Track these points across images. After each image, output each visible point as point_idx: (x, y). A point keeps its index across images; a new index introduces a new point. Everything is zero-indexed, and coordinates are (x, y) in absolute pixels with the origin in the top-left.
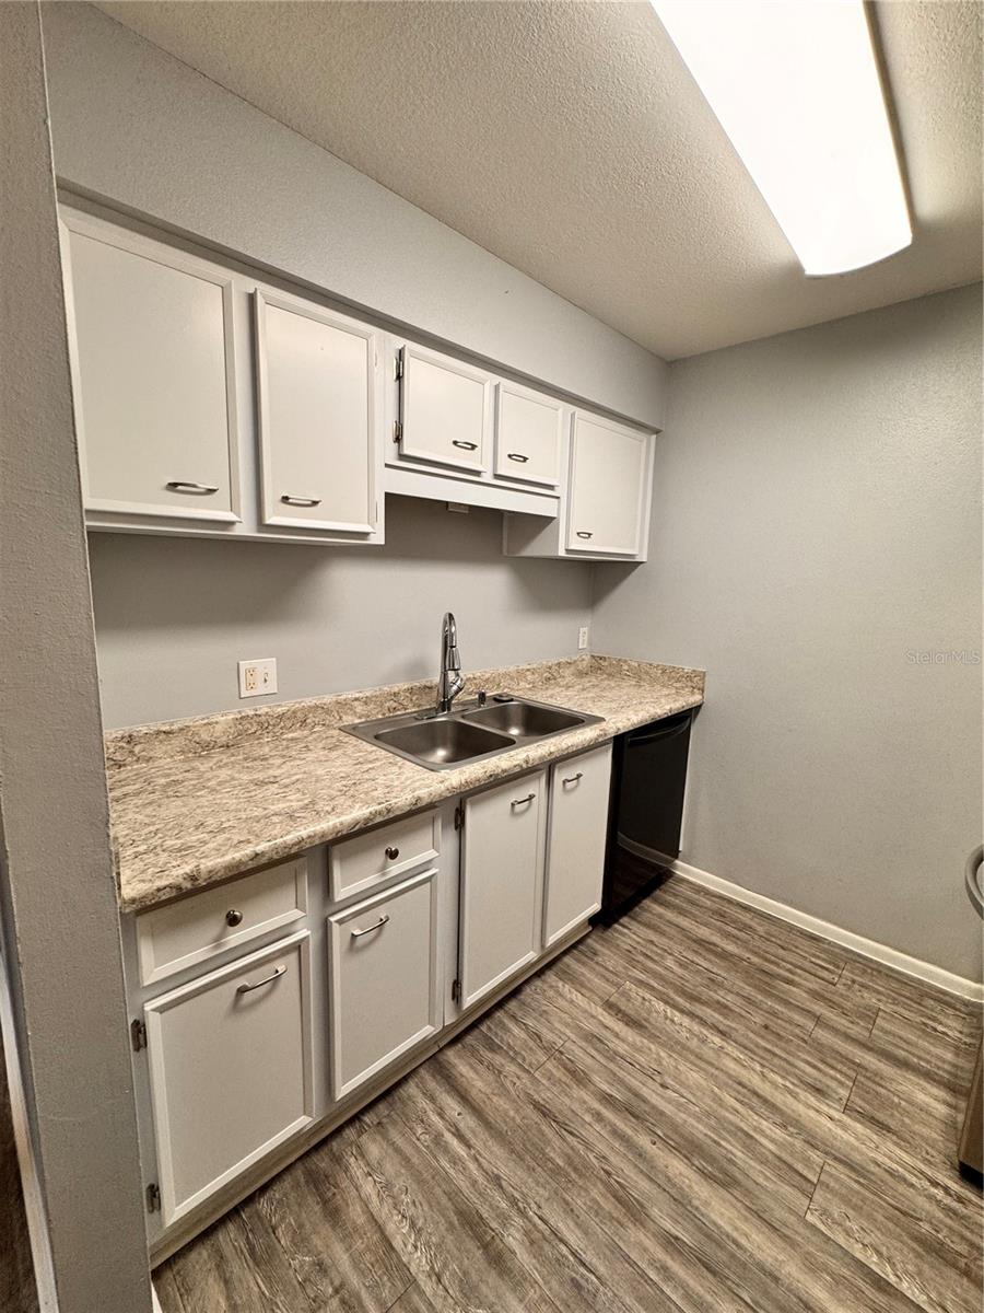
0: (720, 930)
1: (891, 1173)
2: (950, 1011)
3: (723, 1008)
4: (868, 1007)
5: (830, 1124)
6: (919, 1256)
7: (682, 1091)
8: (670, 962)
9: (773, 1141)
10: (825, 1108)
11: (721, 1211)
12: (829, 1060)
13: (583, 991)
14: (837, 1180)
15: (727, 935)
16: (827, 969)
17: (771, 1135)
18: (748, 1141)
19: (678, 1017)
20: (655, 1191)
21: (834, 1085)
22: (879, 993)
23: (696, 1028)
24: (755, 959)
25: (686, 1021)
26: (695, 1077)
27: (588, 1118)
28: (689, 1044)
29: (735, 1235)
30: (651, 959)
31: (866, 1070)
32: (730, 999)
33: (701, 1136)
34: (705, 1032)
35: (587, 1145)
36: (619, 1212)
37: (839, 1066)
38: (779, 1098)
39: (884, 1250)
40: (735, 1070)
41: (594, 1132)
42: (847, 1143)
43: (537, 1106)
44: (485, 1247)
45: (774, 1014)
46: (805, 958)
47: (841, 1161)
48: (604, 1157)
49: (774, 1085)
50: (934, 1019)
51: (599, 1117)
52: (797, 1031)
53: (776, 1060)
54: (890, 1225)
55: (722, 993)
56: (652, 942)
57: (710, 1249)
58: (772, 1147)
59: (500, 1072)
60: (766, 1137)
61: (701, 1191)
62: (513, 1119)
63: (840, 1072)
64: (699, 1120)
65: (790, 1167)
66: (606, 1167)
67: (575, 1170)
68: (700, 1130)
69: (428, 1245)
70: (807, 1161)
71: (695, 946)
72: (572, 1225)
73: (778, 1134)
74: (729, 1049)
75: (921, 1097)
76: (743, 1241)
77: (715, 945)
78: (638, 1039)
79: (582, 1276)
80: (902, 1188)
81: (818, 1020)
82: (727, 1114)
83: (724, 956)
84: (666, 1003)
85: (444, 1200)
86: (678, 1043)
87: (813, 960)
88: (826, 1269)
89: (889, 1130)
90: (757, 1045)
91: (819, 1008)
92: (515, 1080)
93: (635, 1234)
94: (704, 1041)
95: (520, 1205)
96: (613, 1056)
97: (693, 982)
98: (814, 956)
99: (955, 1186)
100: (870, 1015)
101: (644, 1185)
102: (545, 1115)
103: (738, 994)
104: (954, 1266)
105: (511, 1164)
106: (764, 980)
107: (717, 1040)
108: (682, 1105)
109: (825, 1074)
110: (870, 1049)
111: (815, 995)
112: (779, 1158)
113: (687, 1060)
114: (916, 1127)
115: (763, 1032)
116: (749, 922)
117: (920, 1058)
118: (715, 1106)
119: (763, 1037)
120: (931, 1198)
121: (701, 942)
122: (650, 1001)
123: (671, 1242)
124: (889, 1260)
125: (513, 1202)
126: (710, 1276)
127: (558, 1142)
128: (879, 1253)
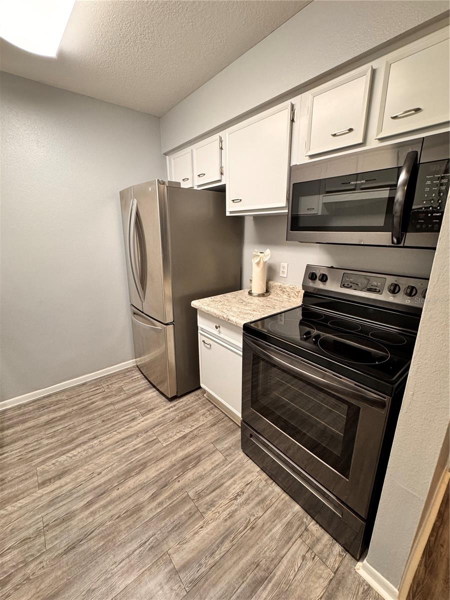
0: (49, 412)
2: (133, 372)
3: (85, 432)
4: (119, 388)
5: (144, 423)
6: (181, 424)
7: (106, 466)
8: (45, 442)
9: (140, 443)
10: (139, 421)
11: (151, 473)
12: (127, 410)
13: (20, 497)
14: (158, 431)
15: (55, 411)
16: (98, 389)
17: (137, 443)
18: (136, 451)
19: (74, 452)
20: (135, 497)
21: (134, 414)
22: (116, 382)
23: (85, 447)
24: (75, 408)
25: (79, 450)
26: (104, 458)
27: (90, 520)
28: (89, 454)
29: (160, 471)
30: (36, 449)
31: (135, 402)
32: (83, 427)
33: (126, 468)
34: (89, 444)
35: (102, 524)
36: (135, 517)
37: (130, 409)
38: (129, 432)
39: (178, 431)
40: (111, 442)
41: (98, 519)
42: (151, 422)
43: (66, 552)
45: (101, 415)
46: (88, 392)
47: (154, 427)
48: (112, 517)
49: (124, 431)
50: (133, 377)
51: (93, 513)
52: (111, 412)
53: (116, 426)
54: (174, 425)
55: (78, 428)
56: (26, 445)
57: (160, 483)
59: (27, 579)
60: (138, 444)
61: (142, 478)
62: (63, 572)
63: (132, 409)
64: (121, 465)
65: (150, 442)
66: (116, 517)
67: (109, 535)
68: (124, 467)
70: (150, 436)
71: (48, 426)
72: (129, 545)
73: (139, 440)
74: (102, 439)
75: (150, 395)
76: (162, 470)
77: (55, 418)
78: (71, 476)
79: (149, 544)
80: (167, 416)
81: (112, 404)
82: (124, 453)
83: (63, 418)
84: (64, 454)
86: (86, 458)
87: (91, 390)
88: (177, 449)
89: (153, 409)
90: (108, 428)
91: (109, 401)
92: (40, 567)
93: (144, 513)
94: (92, 447)
95: (109, 576)
96: (70, 493)
97: (64, 437)
98: (90, 389)
99: (172, 405)
100: (120, 390)
101: (131, 500)
102: (74, 548)
103: (84, 423)
104: (186, 418)
105: (87, 579)
106: (85, 410)
107: (96, 441)
108: (111, 470)
109: (130, 414)
110: (130, 397)
111: (104, 399)
112: (146, 444)
113: (95, 458)
114: (156, 402)
115: (104, 423)
116: (57, 399)
117: (140, 388)
118: (119, 456)
119: (106, 425)
120: (172, 412)
121: (48, 423)
122: (57, 461)
123: (154, 497)
124: (180, 431)
126: (167, 487)
127: (92, 542)
128: (178, 433)
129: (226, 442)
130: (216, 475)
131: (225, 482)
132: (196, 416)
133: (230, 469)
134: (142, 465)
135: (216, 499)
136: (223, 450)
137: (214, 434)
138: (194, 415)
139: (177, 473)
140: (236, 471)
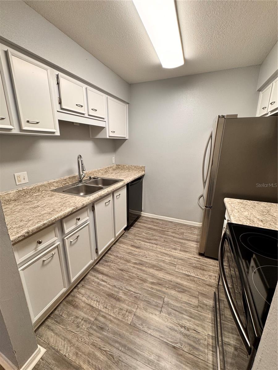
0: (153, 225)
1: (188, 258)
2: (196, 229)
3: (156, 240)
4: (182, 232)
5: (178, 254)
6: (193, 269)
7: (150, 257)
8: (144, 234)
9: (168, 260)
10: (176, 251)
11: (161, 275)
12: (176, 243)
13: (126, 244)
14: (180, 262)
15: (154, 225)
16: (174, 227)
17: (167, 259)
18: (164, 261)
19: (147, 244)
20: (148, 276)
21: (178, 247)
22: (183, 229)
23: (151, 245)
24: (161, 229)
25: (149, 244)
26: (152, 254)
27: (132, 268)
28: (150, 248)
29: (164, 277)
30: (139, 234)
31: (183, 243)
32: (157, 238)
33: (155, 264)
34: (153, 245)
35: (133, 273)
36: (142, 282)
37: (178, 244)
38: (168, 253)
39: (188, 270)
40: (160, 250)
41: (134, 270)
42: (181, 256)
43: (120, 270)
44: (115, 299)
45: (166, 238)
46: (170, 226)
47: (180, 259)
49: (167, 250)
50: (193, 231)
51: (134, 267)
52: (170, 240)
53: (167, 246)
54: (189, 266)
55: (155, 237)
56: (139, 231)
57: (160, 281)
58: (168, 261)
59: (110, 266)
60: (167, 260)
61: (156, 273)
62: (115, 274)
63: (179, 245)
64: (154, 261)
65: (172, 263)
66: (137, 275)
67: (131, 278)
68: (155, 263)
69: (102, 303)
70: (174, 261)
71: (148, 229)
72: (132, 288)
73: (169, 259)
74: (158, 247)
75: (192, 245)
76: (165, 278)
77: (152, 228)
78: (139, 250)
79: (136, 295)
80: (190, 260)
81: (174, 237)
82: (159, 258)
83: (154, 230)
84: (144, 242)
85: (103, 294)
86: (148, 249)
88: (179, 277)
89: (187, 252)
90: (163, 245)
91: (173, 235)
92: (114, 266)
93: (145, 284)
94: (153, 247)
95: (121, 288)
96: (135, 255)
97: (149, 236)
98: (172, 225)
99: (198, 257)
100: (182, 233)
101: (146, 276)
102: (122, 271)
103: (158, 236)
104: (199, 269)
105: (117, 282)
106: (163, 232)
107: (155, 246)
108: (150, 259)
109: (176, 246)
110: (183, 239)
111: (173, 232)
112: (170, 263)
113: (150, 251)
114: (192, 250)
115: (164, 242)
116: (158, 222)
117: (191, 238)
118: (157, 258)
120: (195, 260)
121: (149, 228)
122: (141, 242)
123: (152, 283)
124: (189, 272)
125: (119, 288)
126: (160, 286)
127: (126, 275)
128: (188, 271)
129: (208, 300)
130: (184, 306)
131: (185, 315)
132: (205, 273)
133: (194, 313)
134: (161, 268)
135: (173, 315)
136: (200, 301)
137: (205, 289)
138: (205, 272)
139: (169, 286)
140: (196, 318)
